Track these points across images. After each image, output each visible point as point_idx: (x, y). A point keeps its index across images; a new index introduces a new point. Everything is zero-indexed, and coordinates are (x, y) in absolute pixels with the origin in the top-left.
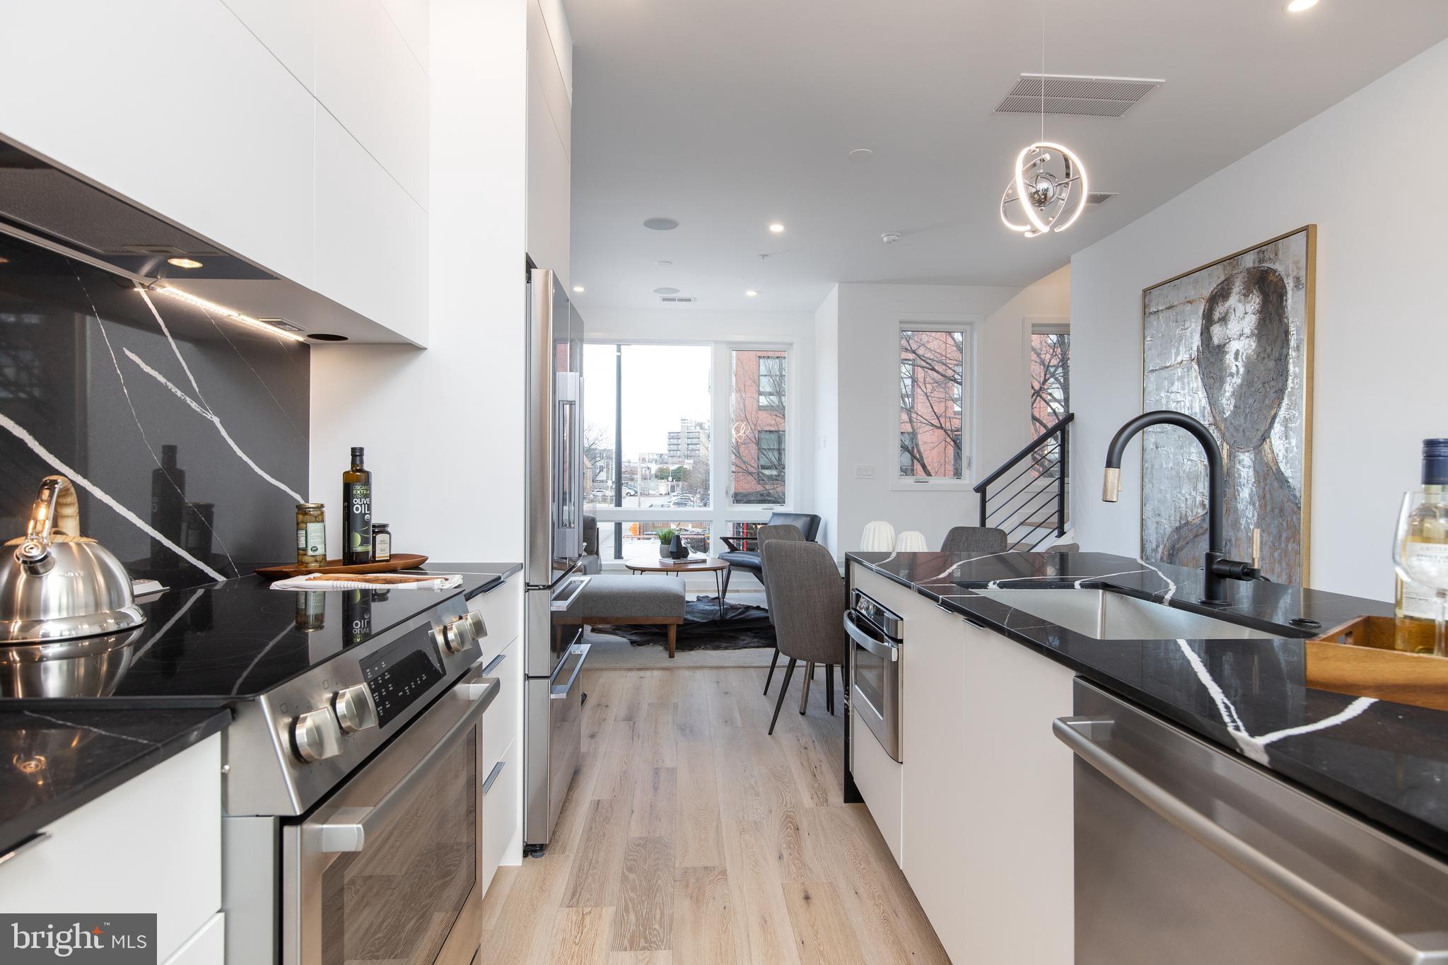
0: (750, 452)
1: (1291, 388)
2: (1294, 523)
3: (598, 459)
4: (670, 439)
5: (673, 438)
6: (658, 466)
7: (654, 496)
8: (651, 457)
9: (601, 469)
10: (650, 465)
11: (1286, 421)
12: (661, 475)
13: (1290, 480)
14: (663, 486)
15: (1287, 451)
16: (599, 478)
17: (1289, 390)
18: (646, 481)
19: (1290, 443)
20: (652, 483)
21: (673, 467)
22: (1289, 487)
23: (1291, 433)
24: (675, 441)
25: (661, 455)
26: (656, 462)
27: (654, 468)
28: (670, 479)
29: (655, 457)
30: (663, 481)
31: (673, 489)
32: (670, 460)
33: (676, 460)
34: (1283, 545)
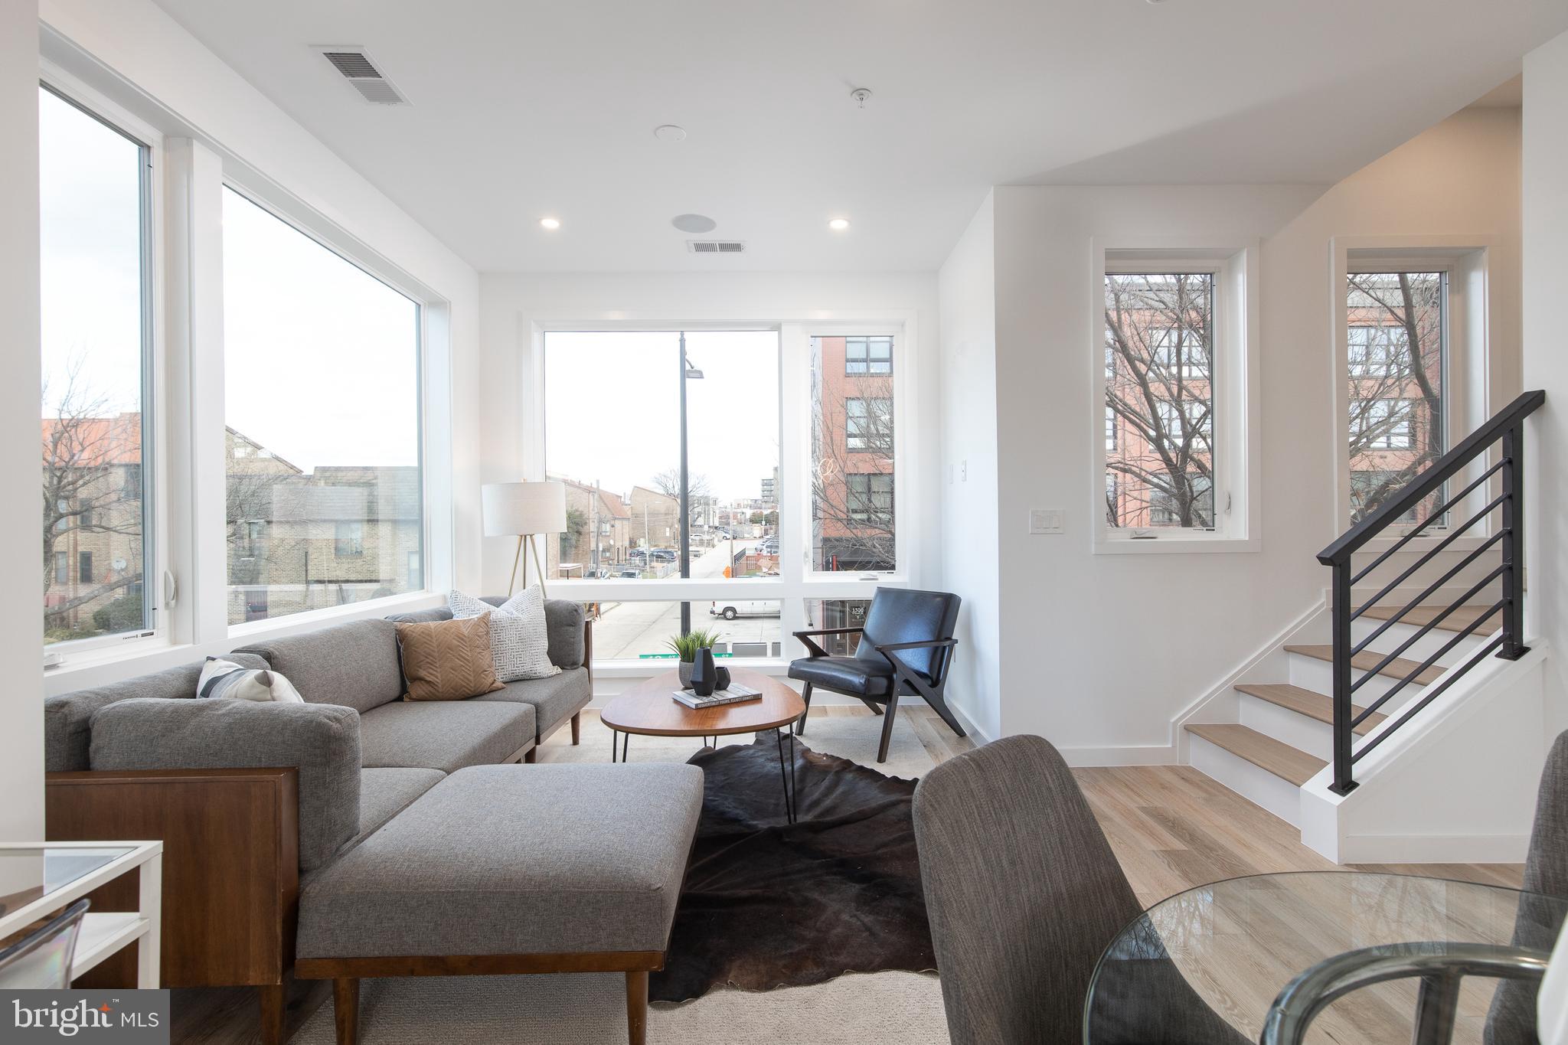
0: (839, 496)
3: (696, 505)
4: (763, 485)
5: (766, 485)
6: (752, 511)
7: (748, 539)
8: (746, 503)
9: (699, 515)
10: (744, 510)
12: (755, 520)
14: (757, 530)
16: (697, 523)
18: (741, 525)
20: (746, 528)
21: (766, 512)
24: (769, 488)
25: (756, 500)
26: (750, 507)
27: (749, 513)
28: (764, 523)
29: (750, 502)
30: (757, 525)
31: (766, 532)
32: (764, 505)
33: (770, 505)
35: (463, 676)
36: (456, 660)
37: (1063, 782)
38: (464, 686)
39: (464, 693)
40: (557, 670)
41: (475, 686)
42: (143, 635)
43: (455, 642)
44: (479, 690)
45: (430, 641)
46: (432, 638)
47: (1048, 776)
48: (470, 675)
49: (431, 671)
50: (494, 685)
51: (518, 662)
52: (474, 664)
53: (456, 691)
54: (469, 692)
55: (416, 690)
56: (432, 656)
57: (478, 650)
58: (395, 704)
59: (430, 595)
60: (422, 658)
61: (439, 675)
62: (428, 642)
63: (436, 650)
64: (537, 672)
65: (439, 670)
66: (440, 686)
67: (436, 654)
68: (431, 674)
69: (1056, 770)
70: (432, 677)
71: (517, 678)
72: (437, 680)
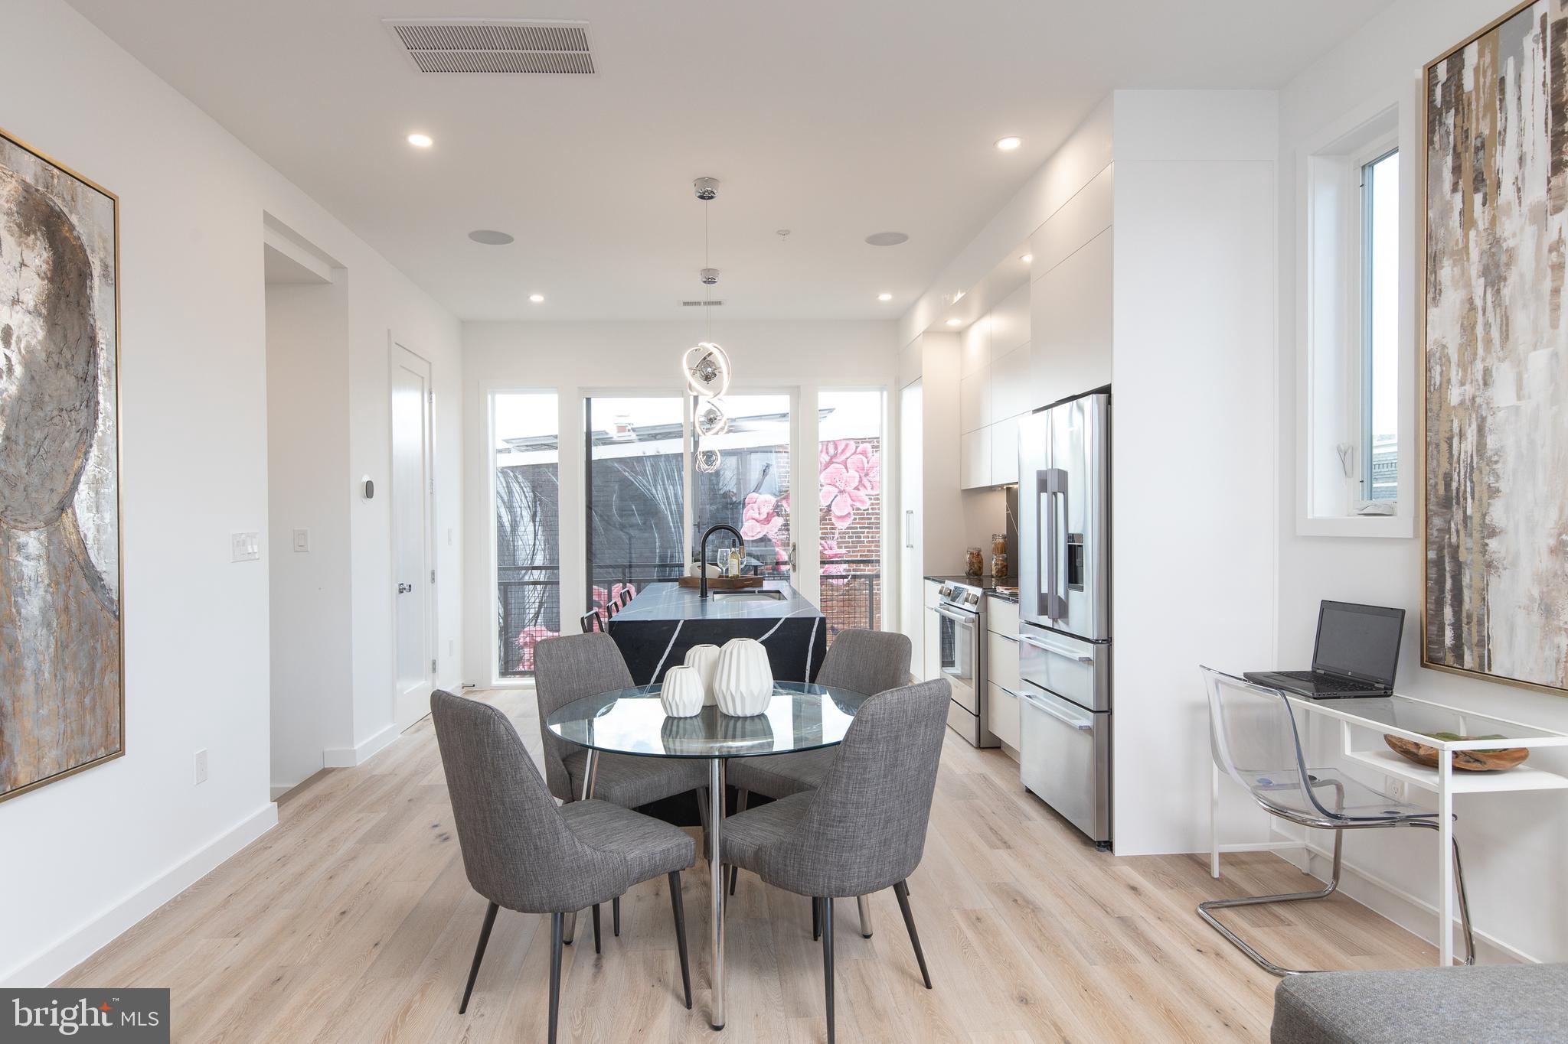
1: (102, 431)
2: (111, 641)
11: (97, 483)
13: (104, 576)
15: (98, 531)
17: (100, 434)
19: (102, 518)
22: (103, 587)
23: (103, 502)
34: (96, 682)
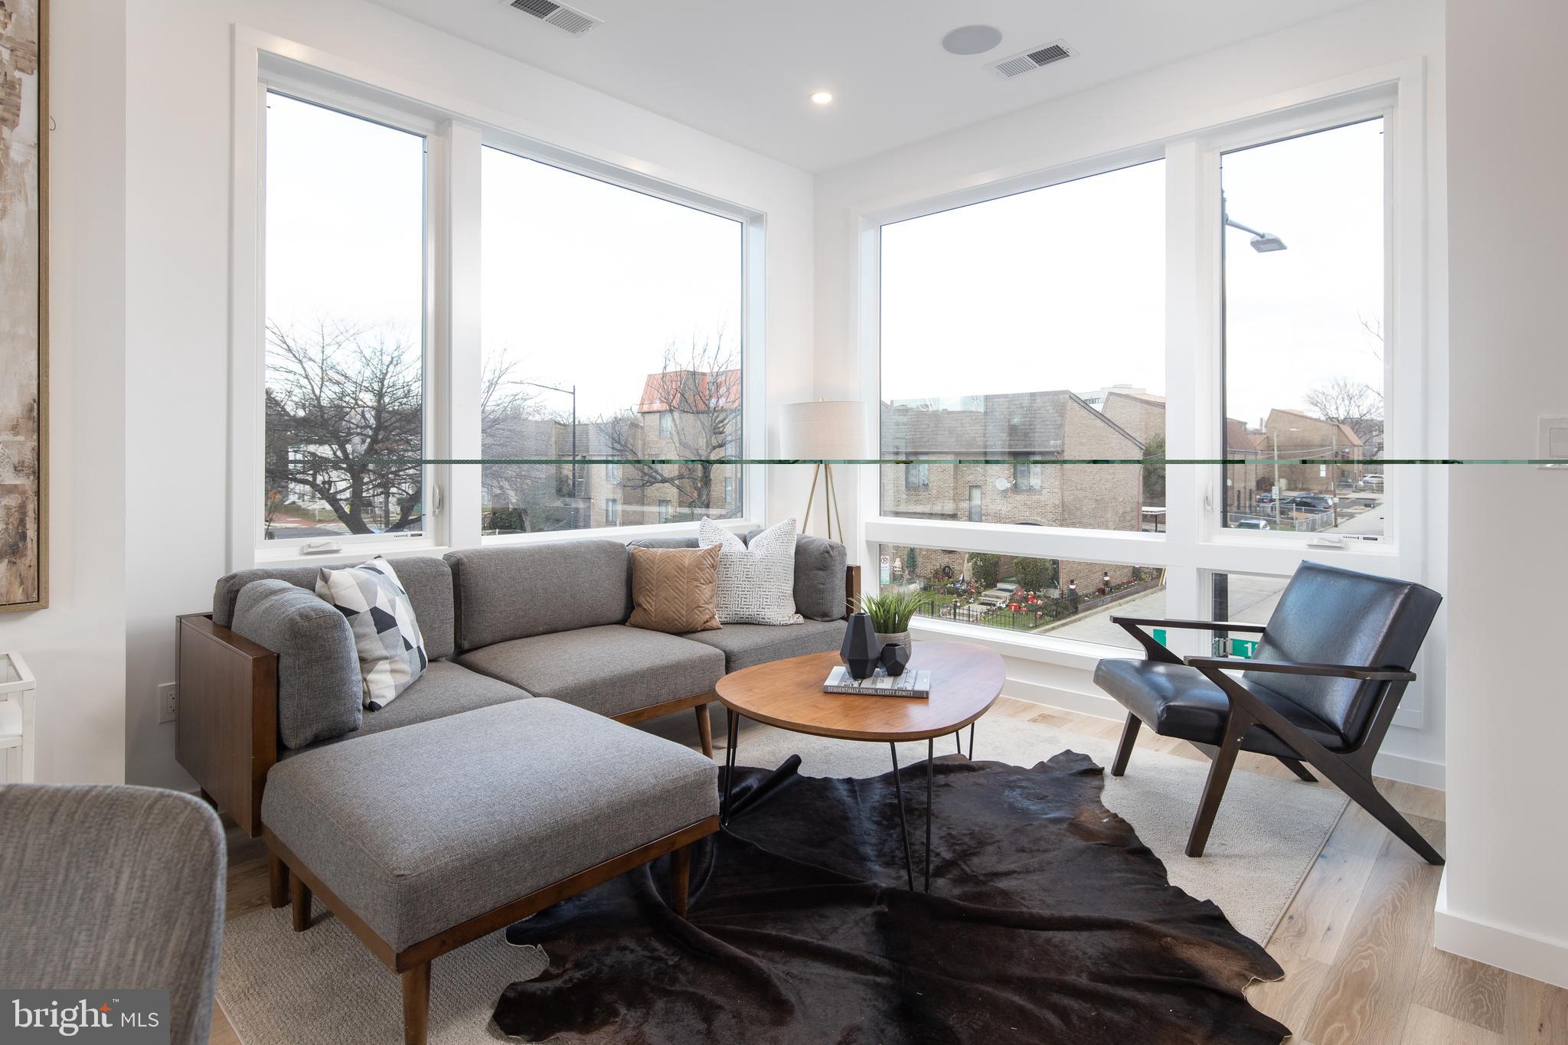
35: (676, 608)
36: (671, 591)
37: (147, 900)
38: (676, 619)
39: (676, 627)
40: (800, 619)
41: (687, 621)
42: (412, 535)
43: (673, 570)
44: (691, 626)
45: (652, 567)
46: (654, 564)
47: (125, 876)
48: (683, 608)
49: (648, 599)
50: (709, 624)
51: (743, 603)
52: (688, 597)
53: (670, 624)
54: (681, 626)
55: (637, 616)
56: (651, 584)
57: (696, 583)
58: (618, 626)
59: (747, 523)
60: (645, 585)
61: (654, 604)
62: (650, 569)
63: (655, 578)
64: (766, 617)
65: (654, 599)
66: (653, 615)
67: (654, 582)
68: (649, 602)
69: (149, 872)
70: (648, 605)
71: (743, 621)
72: (650, 608)
